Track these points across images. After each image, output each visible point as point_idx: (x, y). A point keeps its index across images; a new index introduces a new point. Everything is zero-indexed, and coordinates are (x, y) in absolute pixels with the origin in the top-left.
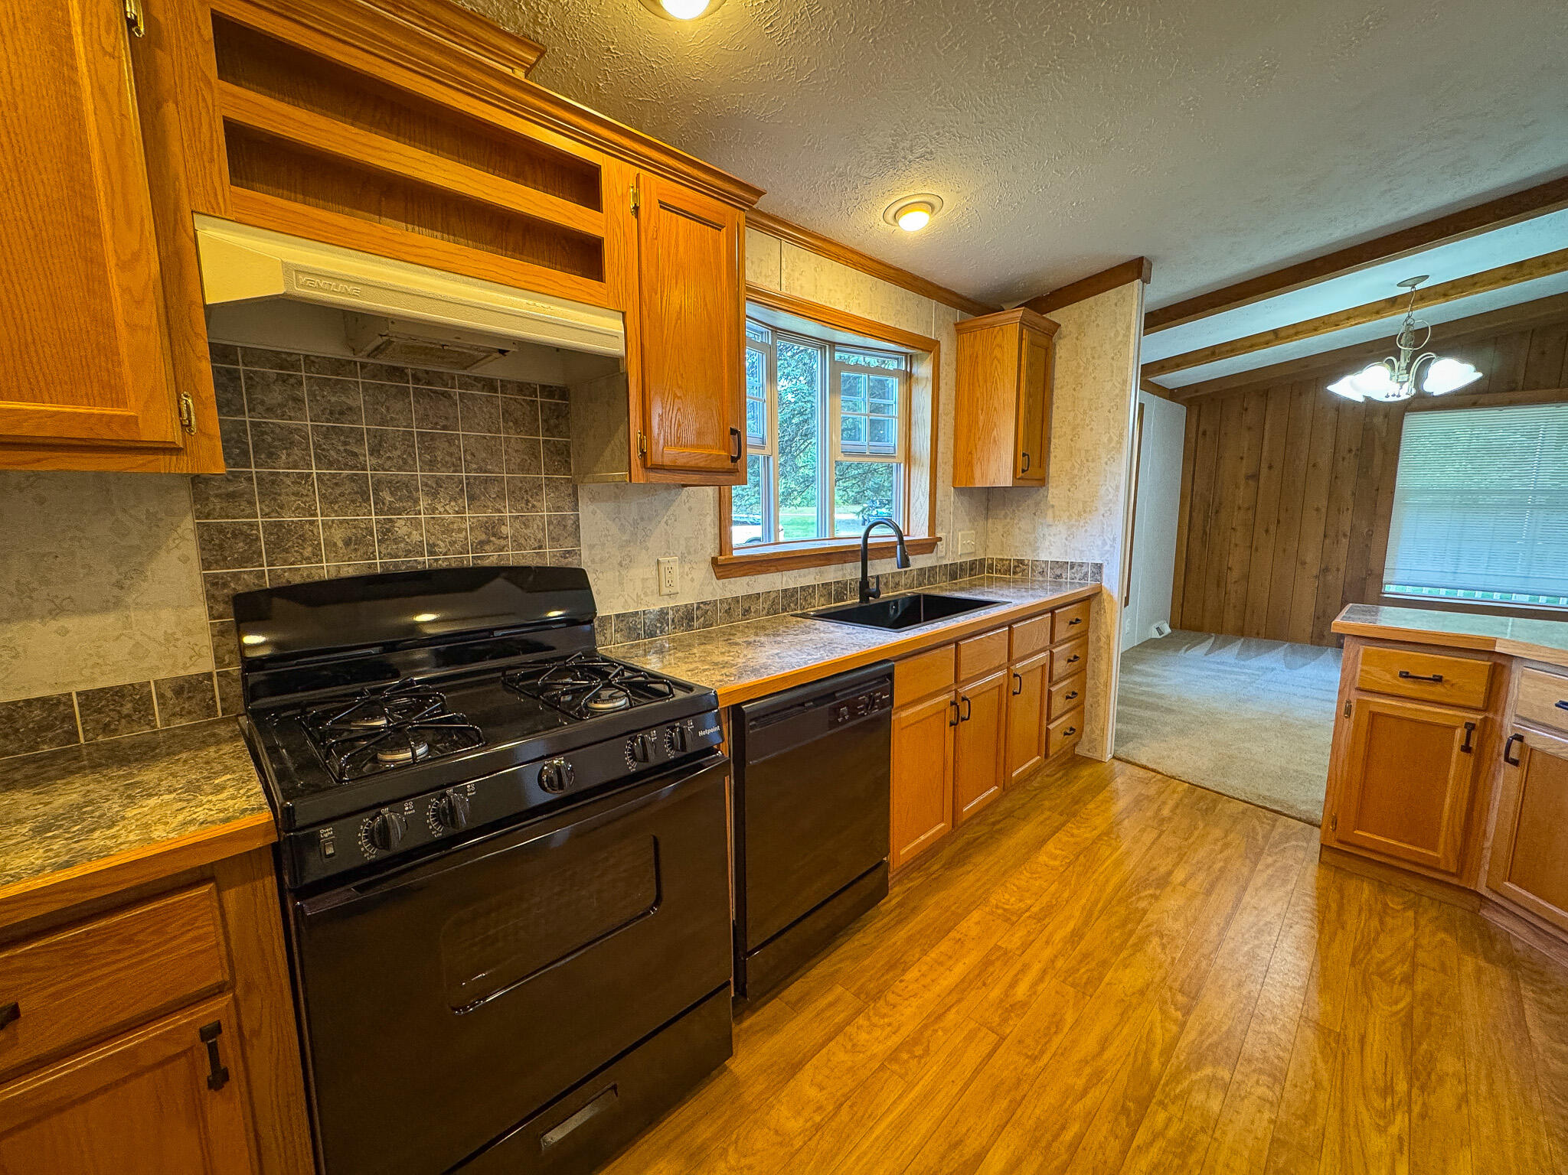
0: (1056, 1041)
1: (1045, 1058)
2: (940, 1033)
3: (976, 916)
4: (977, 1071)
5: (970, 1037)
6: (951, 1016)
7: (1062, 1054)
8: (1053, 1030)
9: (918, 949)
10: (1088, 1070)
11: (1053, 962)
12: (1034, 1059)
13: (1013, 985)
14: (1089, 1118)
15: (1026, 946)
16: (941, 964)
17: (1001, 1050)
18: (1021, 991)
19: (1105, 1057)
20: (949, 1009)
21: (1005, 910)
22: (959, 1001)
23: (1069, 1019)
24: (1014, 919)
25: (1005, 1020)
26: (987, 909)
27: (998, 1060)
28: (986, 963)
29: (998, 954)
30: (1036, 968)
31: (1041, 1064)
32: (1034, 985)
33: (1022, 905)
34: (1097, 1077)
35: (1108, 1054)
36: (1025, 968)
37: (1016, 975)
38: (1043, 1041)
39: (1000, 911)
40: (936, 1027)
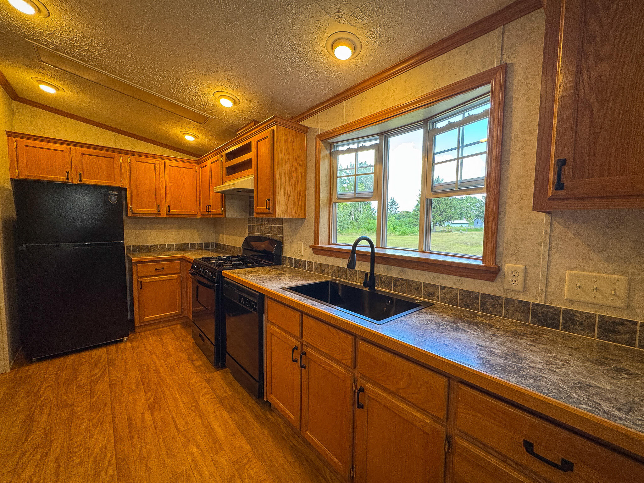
0: (164, 450)
1: (161, 443)
2: (195, 415)
3: (247, 447)
4: (174, 421)
5: (187, 423)
6: (199, 420)
7: (158, 450)
8: (169, 452)
9: (236, 418)
10: (146, 456)
11: (199, 471)
12: (164, 439)
13: (198, 447)
14: (133, 447)
15: (216, 464)
16: (224, 424)
17: (175, 430)
18: (194, 449)
19: (144, 465)
20: (202, 420)
21: (245, 464)
22: (203, 424)
23: (168, 461)
24: (237, 466)
25: (185, 436)
26: (250, 455)
27: (173, 428)
28: (216, 441)
29: (218, 448)
30: (201, 462)
31: (161, 440)
32: (192, 455)
33: (245, 475)
34: (141, 457)
35: (144, 469)
36: (203, 456)
37: (202, 450)
38: (168, 446)
39: (245, 461)
40: (198, 414)
